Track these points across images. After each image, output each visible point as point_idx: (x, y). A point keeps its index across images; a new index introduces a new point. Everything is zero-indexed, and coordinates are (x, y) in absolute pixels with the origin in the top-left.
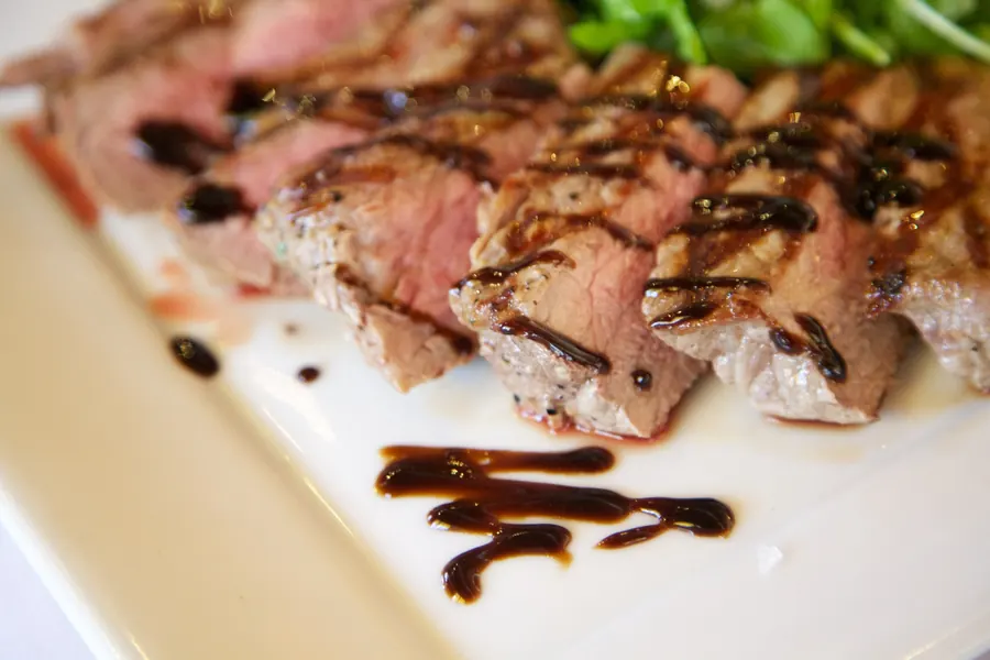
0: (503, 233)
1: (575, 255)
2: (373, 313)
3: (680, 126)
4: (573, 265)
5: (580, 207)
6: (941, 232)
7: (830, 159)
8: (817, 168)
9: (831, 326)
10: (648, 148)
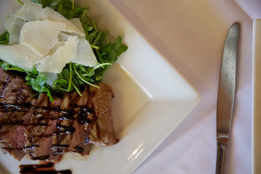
0: (29, 140)
1: (40, 144)
2: (12, 152)
3: (52, 113)
4: (40, 146)
5: (39, 134)
6: (93, 130)
7: (76, 116)
8: (74, 118)
9: (80, 145)
10: (48, 119)
